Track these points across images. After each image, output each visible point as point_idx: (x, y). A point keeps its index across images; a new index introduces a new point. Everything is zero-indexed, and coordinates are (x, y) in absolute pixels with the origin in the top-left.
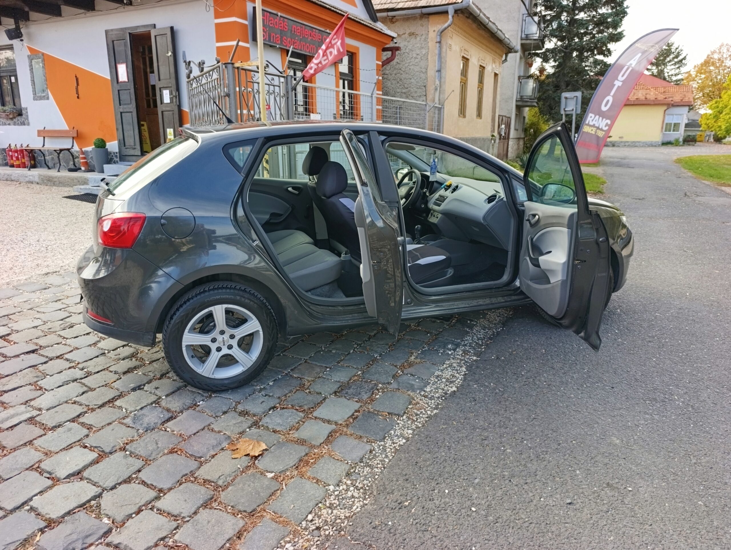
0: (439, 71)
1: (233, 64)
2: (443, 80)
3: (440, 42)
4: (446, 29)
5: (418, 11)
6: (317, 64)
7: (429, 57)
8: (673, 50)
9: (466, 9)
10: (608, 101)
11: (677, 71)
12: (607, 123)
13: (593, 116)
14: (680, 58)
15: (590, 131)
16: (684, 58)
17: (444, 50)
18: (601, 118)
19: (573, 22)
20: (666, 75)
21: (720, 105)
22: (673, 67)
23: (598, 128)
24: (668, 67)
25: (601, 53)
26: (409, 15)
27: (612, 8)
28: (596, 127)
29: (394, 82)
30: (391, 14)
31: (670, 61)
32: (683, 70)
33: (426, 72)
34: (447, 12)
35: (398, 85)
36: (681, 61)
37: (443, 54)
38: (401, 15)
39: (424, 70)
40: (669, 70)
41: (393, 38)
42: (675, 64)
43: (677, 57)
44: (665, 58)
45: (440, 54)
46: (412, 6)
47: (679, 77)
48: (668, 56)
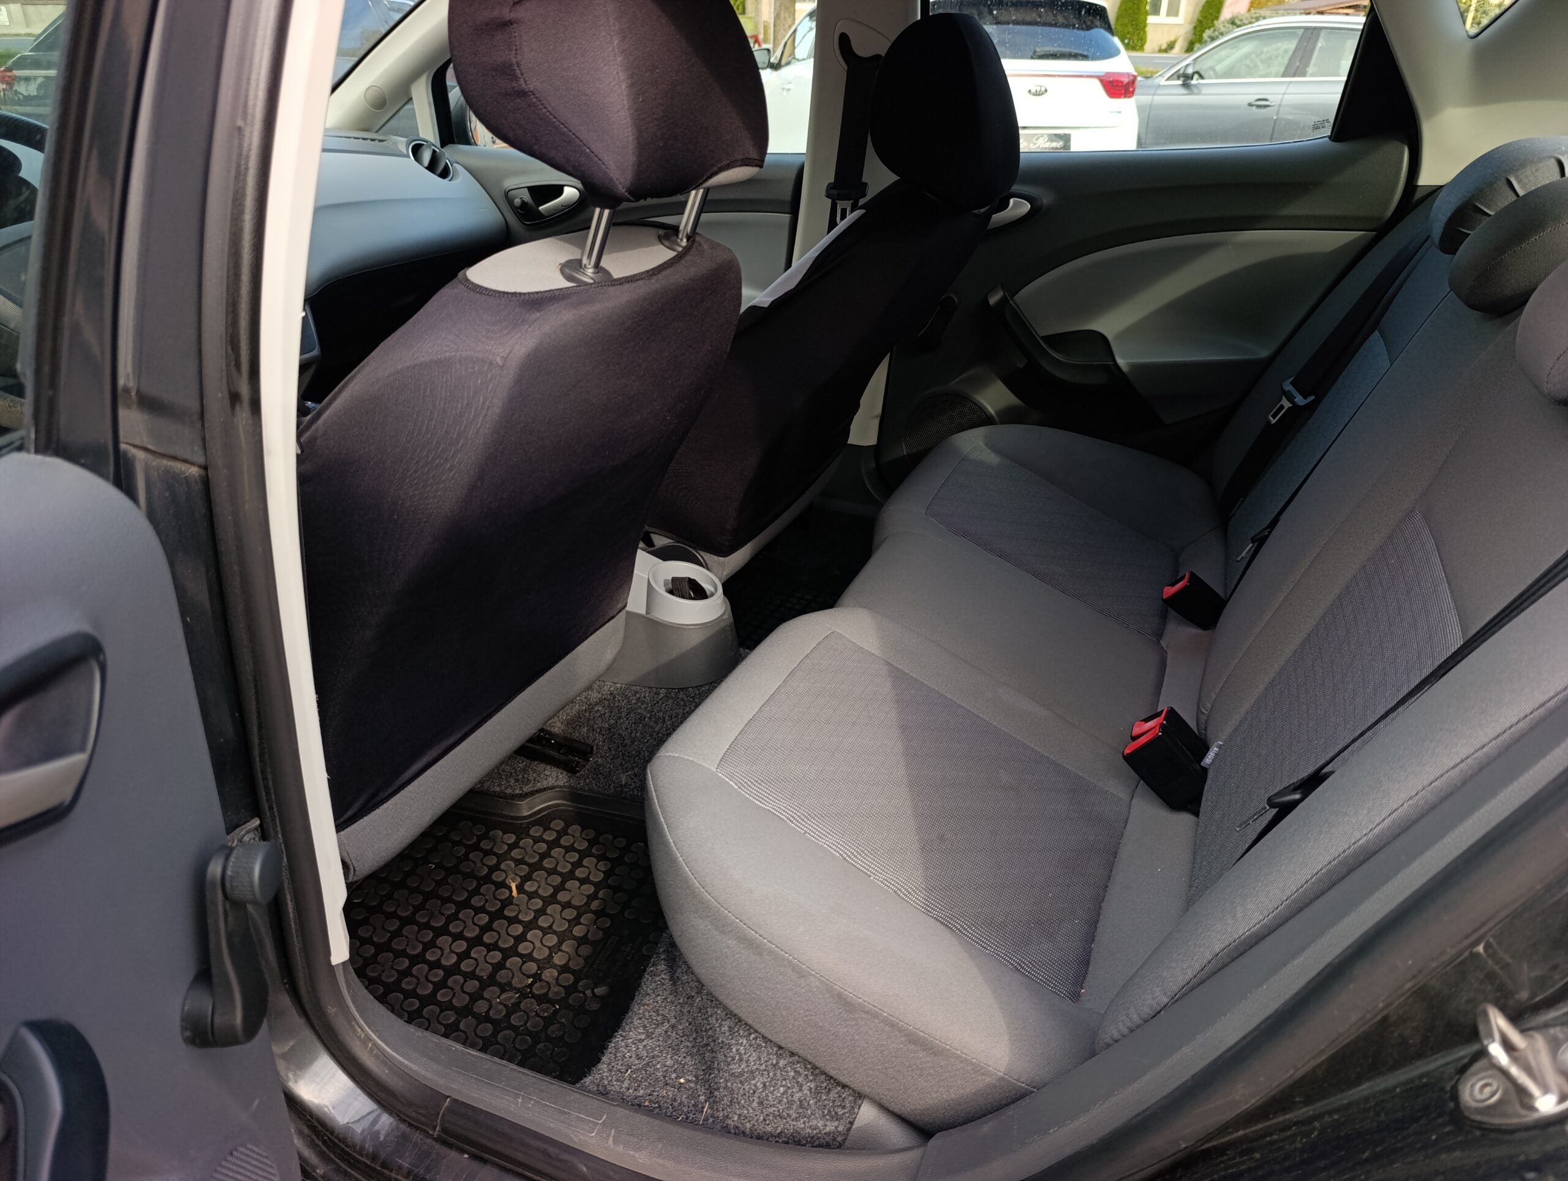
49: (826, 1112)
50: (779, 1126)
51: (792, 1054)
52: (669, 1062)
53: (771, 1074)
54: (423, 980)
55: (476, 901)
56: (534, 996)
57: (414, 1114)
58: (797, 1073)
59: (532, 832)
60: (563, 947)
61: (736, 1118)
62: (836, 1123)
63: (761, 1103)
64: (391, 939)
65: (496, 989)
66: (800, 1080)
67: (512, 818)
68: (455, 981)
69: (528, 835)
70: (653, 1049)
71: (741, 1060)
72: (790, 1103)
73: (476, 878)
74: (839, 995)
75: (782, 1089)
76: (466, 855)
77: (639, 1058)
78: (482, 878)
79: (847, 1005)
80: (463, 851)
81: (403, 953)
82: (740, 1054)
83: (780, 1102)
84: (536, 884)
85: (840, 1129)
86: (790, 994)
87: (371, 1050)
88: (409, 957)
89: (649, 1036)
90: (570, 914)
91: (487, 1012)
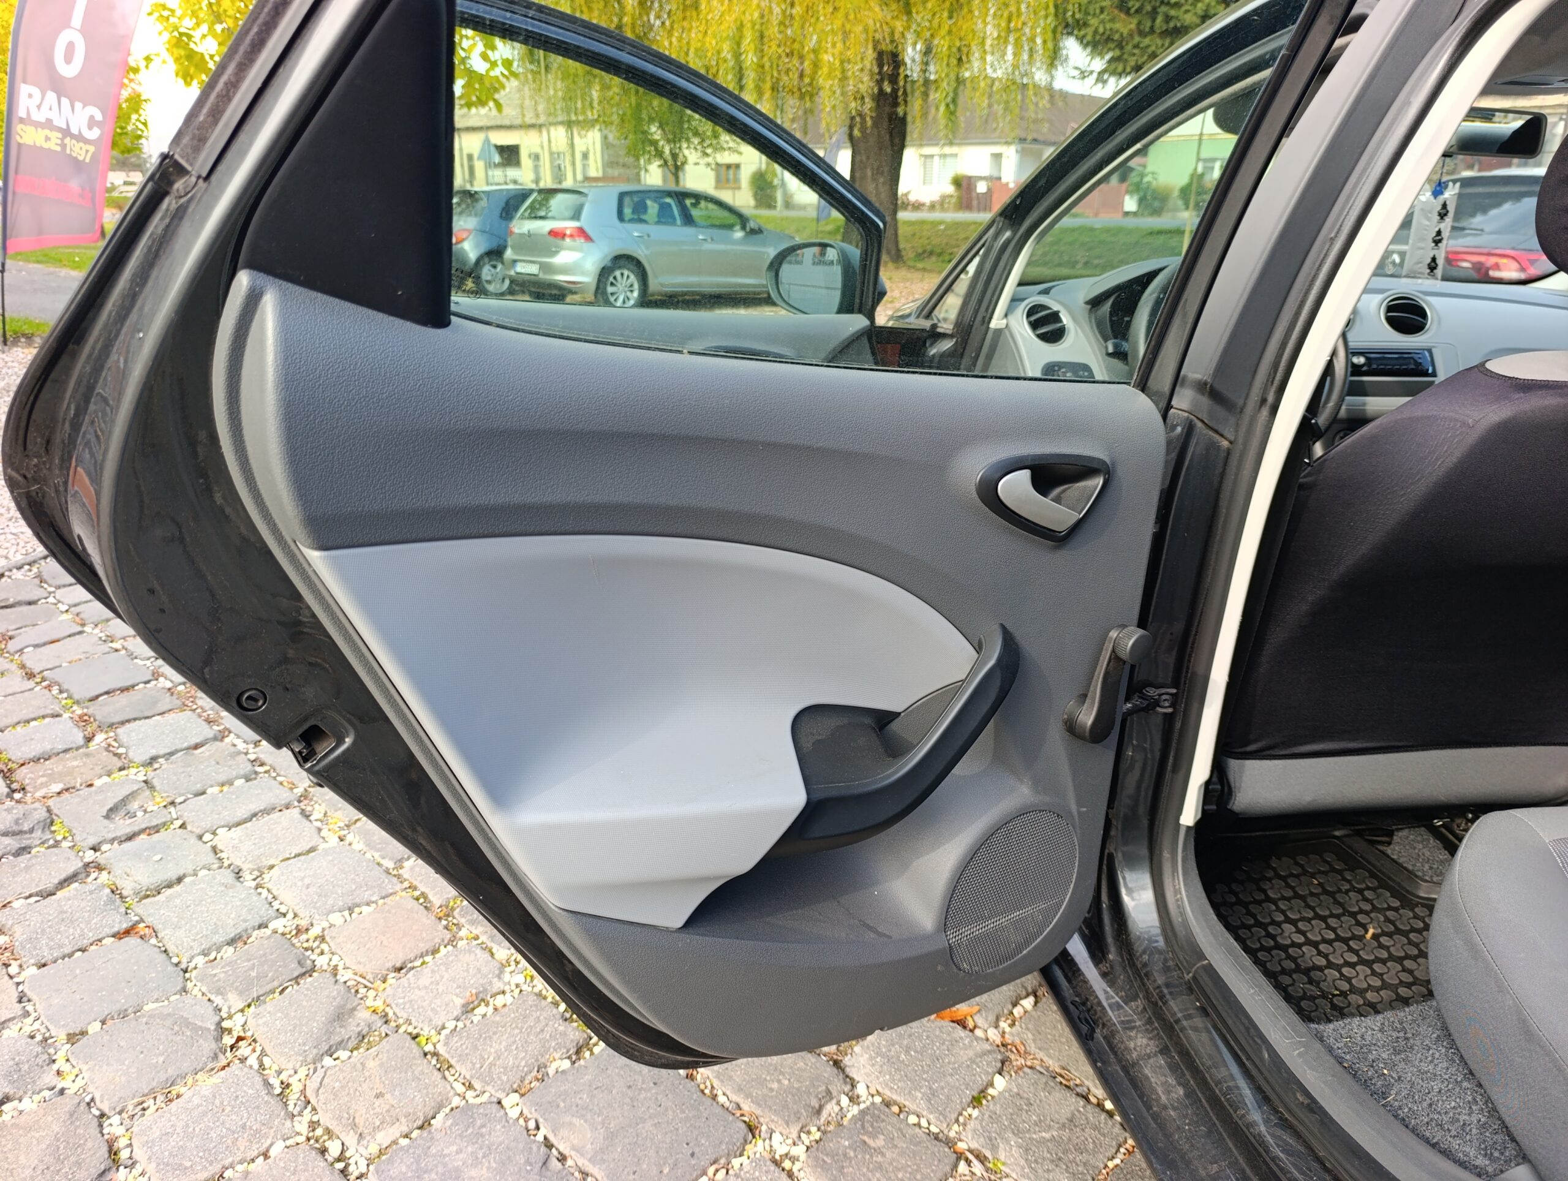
12: (92, 118)
13: (36, 92)
15: (39, 141)
18: (65, 101)
23: (66, 132)
28: (59, 129)
49: (1483, 1146)
50: (1438, 1136)
51: (1480, 1085)
52: (1385, 1056)
53: (1450, 1086)
54: (1255, 938)
55: (1332, 922)
56: (1331, 1002)
57: (1181, 957)
58: (1475, 1102)
59: (1416, 910)
60: (1382, 993)
61: (1406, 1110)
62: (1487, 1162)
63: (1430, 1105)
64: (1251, 903)
65: (1306, 979)
66: (1474, 1108)
67: (1407, 891)
68: (1278, 955)
69: (1412, 910)
70: (1378, 1040)
71: (1431, 1062)
72: (1454, 1121)
73: (1344, 909)
74: (1524, 1021)
75: (1453, 1104)
76: (1347, 892)
77: (1362, 1037)
78: (1349, 912)
79: (1529, 1034)
80: (1347, 886)
81: (1254, 916)
82: (1433, 1057)
83: (1446, 1113)
84: (1392, 943)
85: (1490, 1169)
86: (1486, 1005)
87: (1177, 900)
88: (1256, 920)
89: (1381, 1030)
90: (1406, 978)
91: (1288, 986)
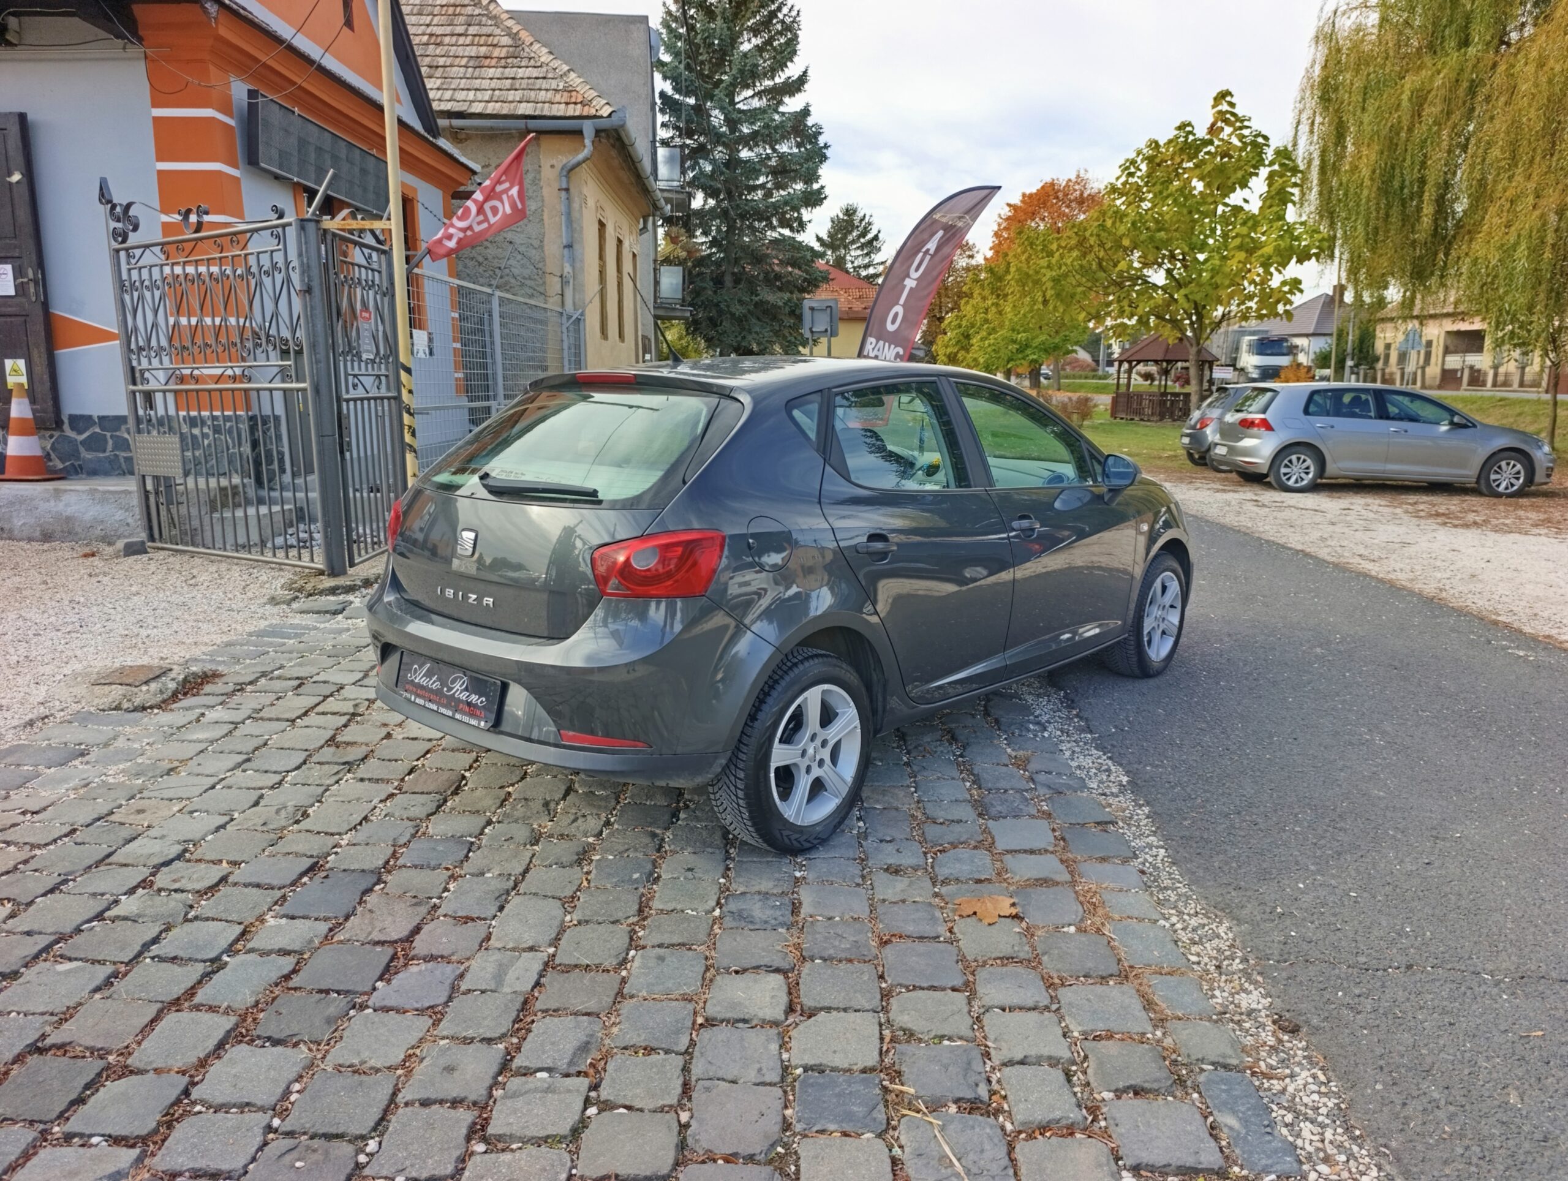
0: (569, 246)
1: (318, 222)
2: (578, 265)
3: (567, 190)
4: (579, 164)
5: (521, 123)
6: (464, 230)
7: (546, 217)
8: (856, 223)
9: (616, 130)
10: (896, 315)
11: (867, 260)
13: (874, 341)
14: (870, 236)
16: (876, 238)
17: (576, 206)
18: (887, 345)
19: (733, 162)
20: (849, 265)
21: (964, 323)
22: (859, 252)
24: (853, 253)
25: (785, 223)
26: (498, 129)
27: (799, 146)
29: (470, 264)
30: (457, 123)
31: (853, 242)
32: (878, 258)
33: (541, 247)
34: (579, 133)
35: (481, 269)
36: (870, 242)
37: (575, 215)
38: (477, 129)
39: (536, 243)
40: (854, 257)
41: (474, 173)
42: (862, 247)
43: (863, 234)
44: (845, 237)
45: (569, 214)
46: (504, 112)
47: (871, 271)
48: (850, 232)
